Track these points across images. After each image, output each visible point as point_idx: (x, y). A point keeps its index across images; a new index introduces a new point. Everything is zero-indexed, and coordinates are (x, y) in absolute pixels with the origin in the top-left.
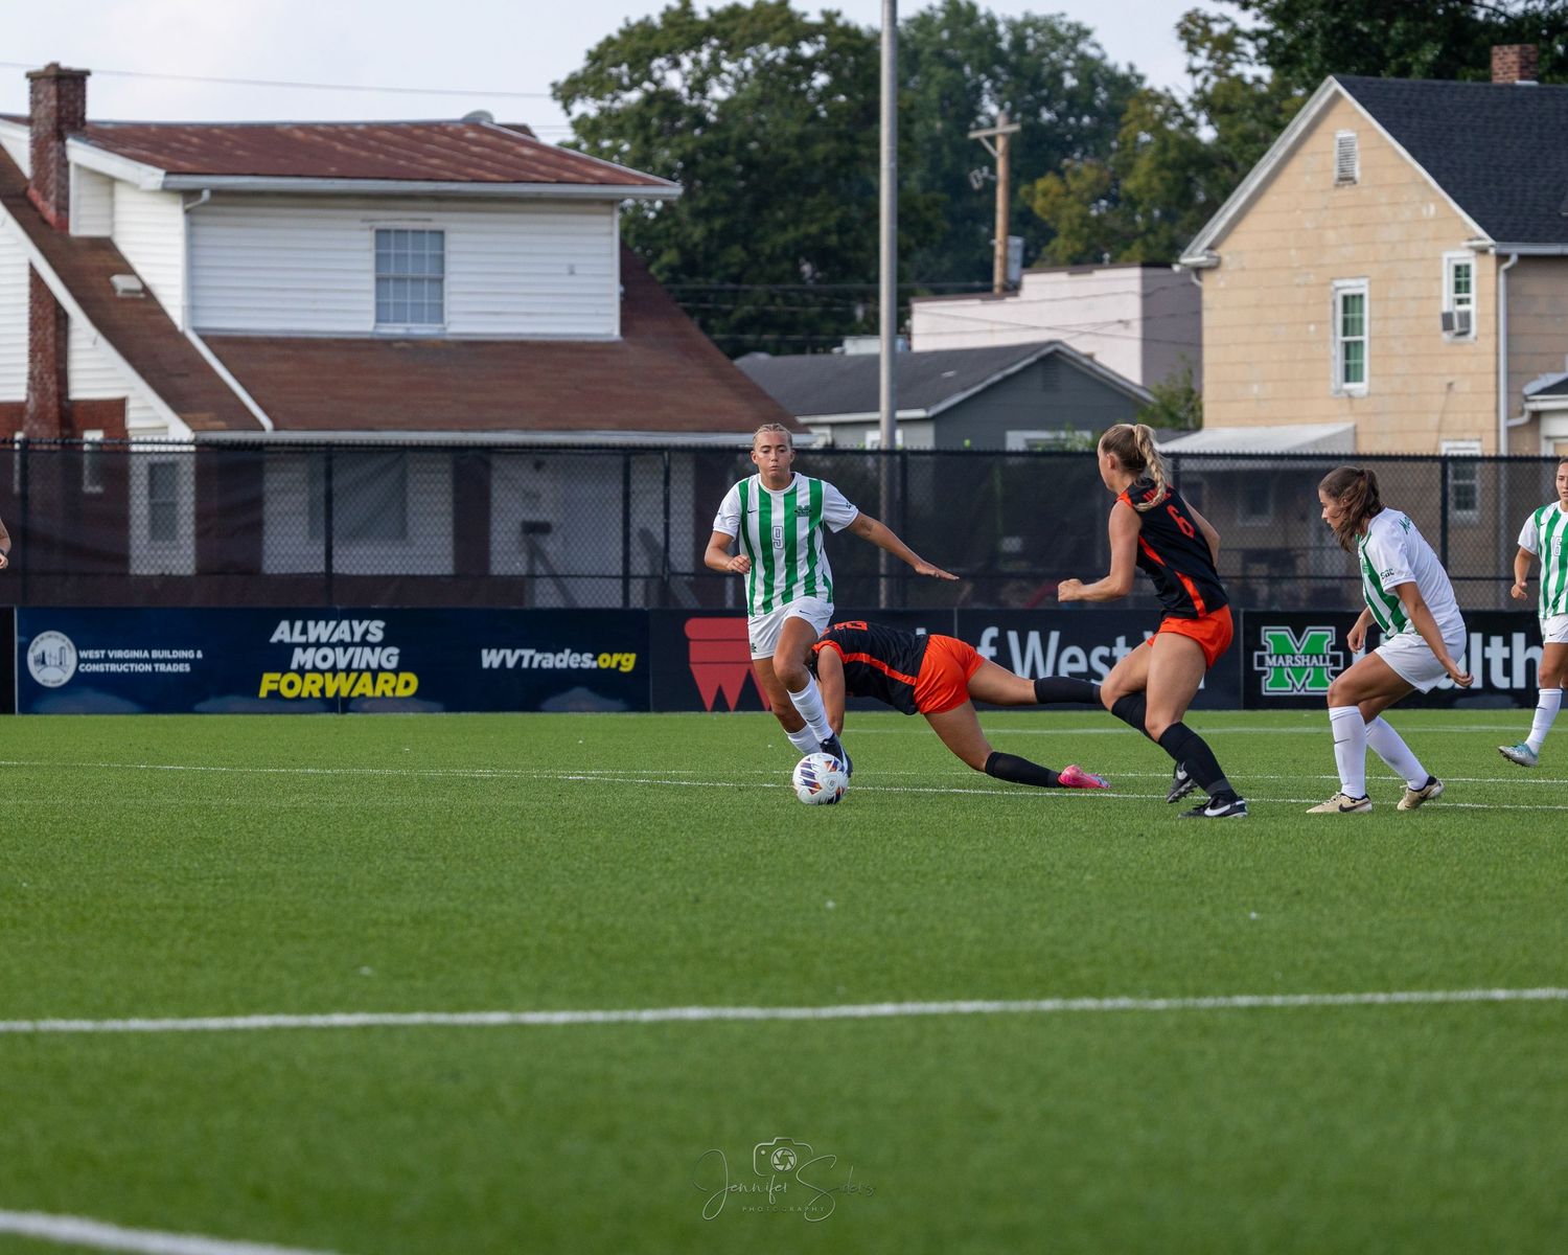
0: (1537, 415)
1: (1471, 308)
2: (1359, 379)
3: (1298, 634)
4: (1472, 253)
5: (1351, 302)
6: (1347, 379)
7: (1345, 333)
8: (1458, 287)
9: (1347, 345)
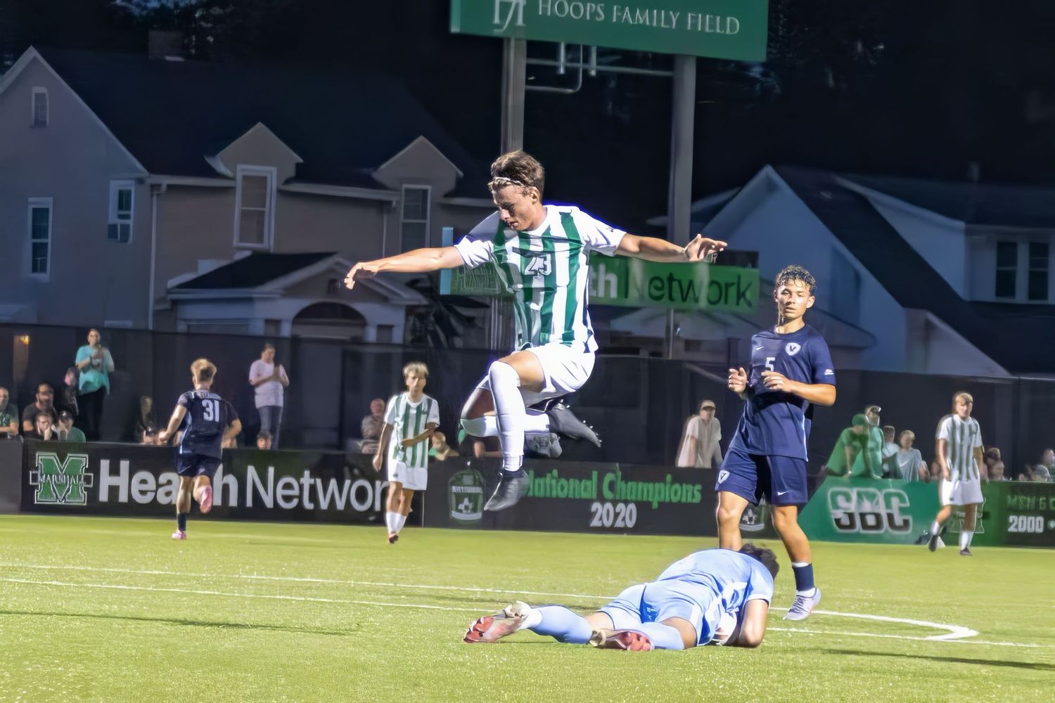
0: (175, 303)
1: (130, 222)
2: (43, 269)
3: (62, 459)
4: (132, 182)
5: (40, 214)
6: (35, 270)
7: (34, 236)
8: (121, 207)
9: (35, 246)
